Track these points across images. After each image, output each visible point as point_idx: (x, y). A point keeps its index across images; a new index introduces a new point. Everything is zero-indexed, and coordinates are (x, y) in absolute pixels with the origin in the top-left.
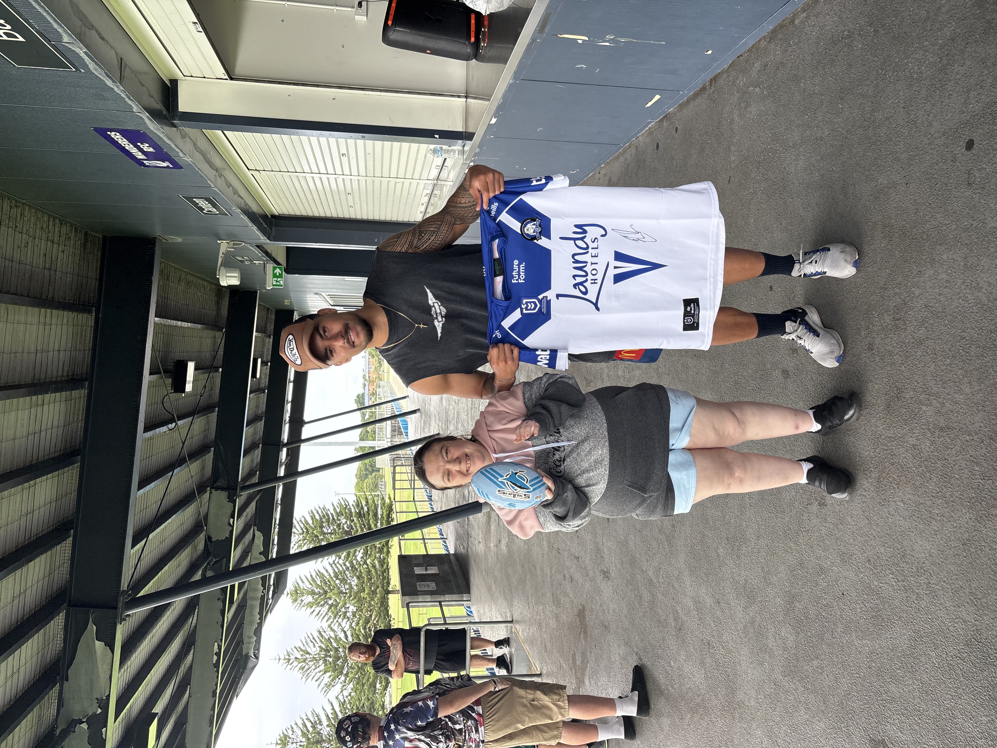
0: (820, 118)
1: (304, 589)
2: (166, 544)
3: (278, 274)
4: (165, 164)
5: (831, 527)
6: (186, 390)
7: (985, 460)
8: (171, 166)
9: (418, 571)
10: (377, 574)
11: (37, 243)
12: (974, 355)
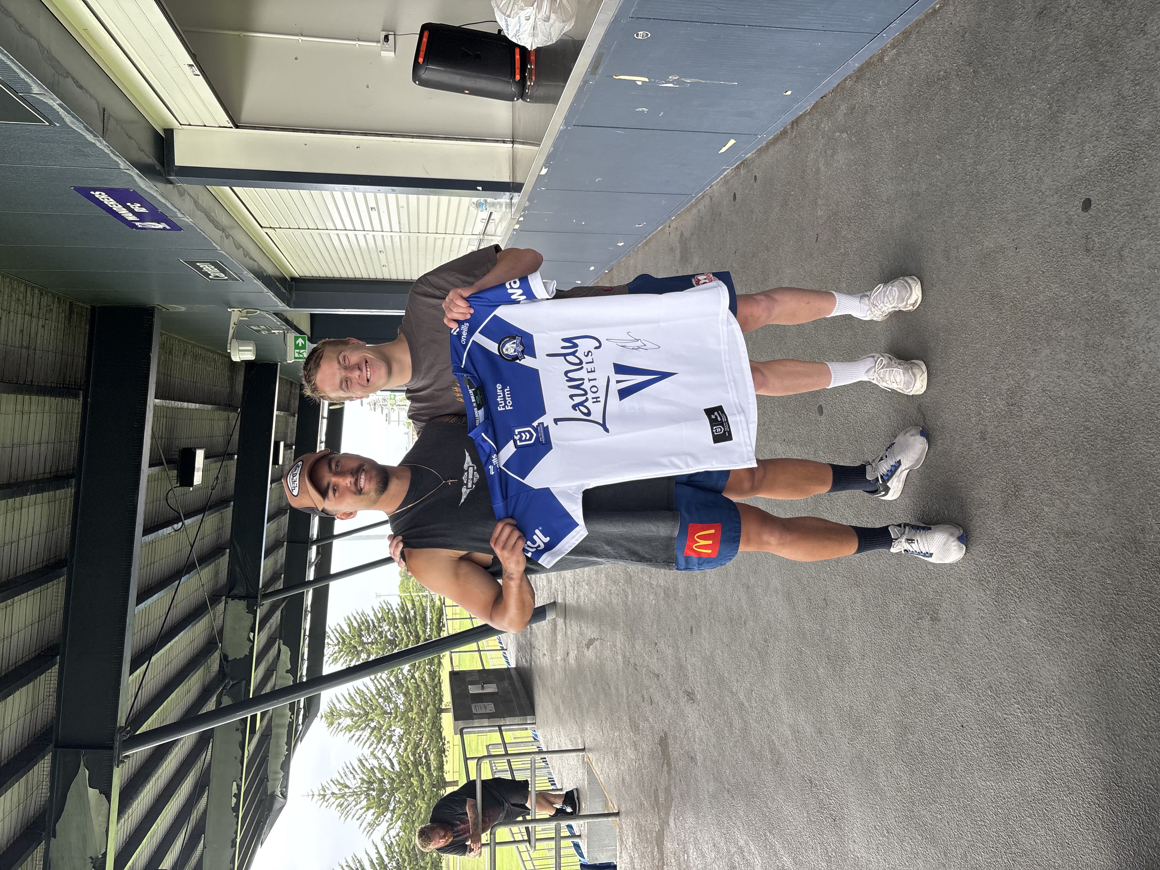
0: (915, 171)
1: (341, 710)
2: (173, 667)
3: (300, 345)
4: (161, 226)
5: (946, 646)
6: (195, 484)
7: (1118, 572)
8: (168, 228)
9: (473, 690)
10: (427, 689)
11: (12, 317)
12: (1101, 449)
